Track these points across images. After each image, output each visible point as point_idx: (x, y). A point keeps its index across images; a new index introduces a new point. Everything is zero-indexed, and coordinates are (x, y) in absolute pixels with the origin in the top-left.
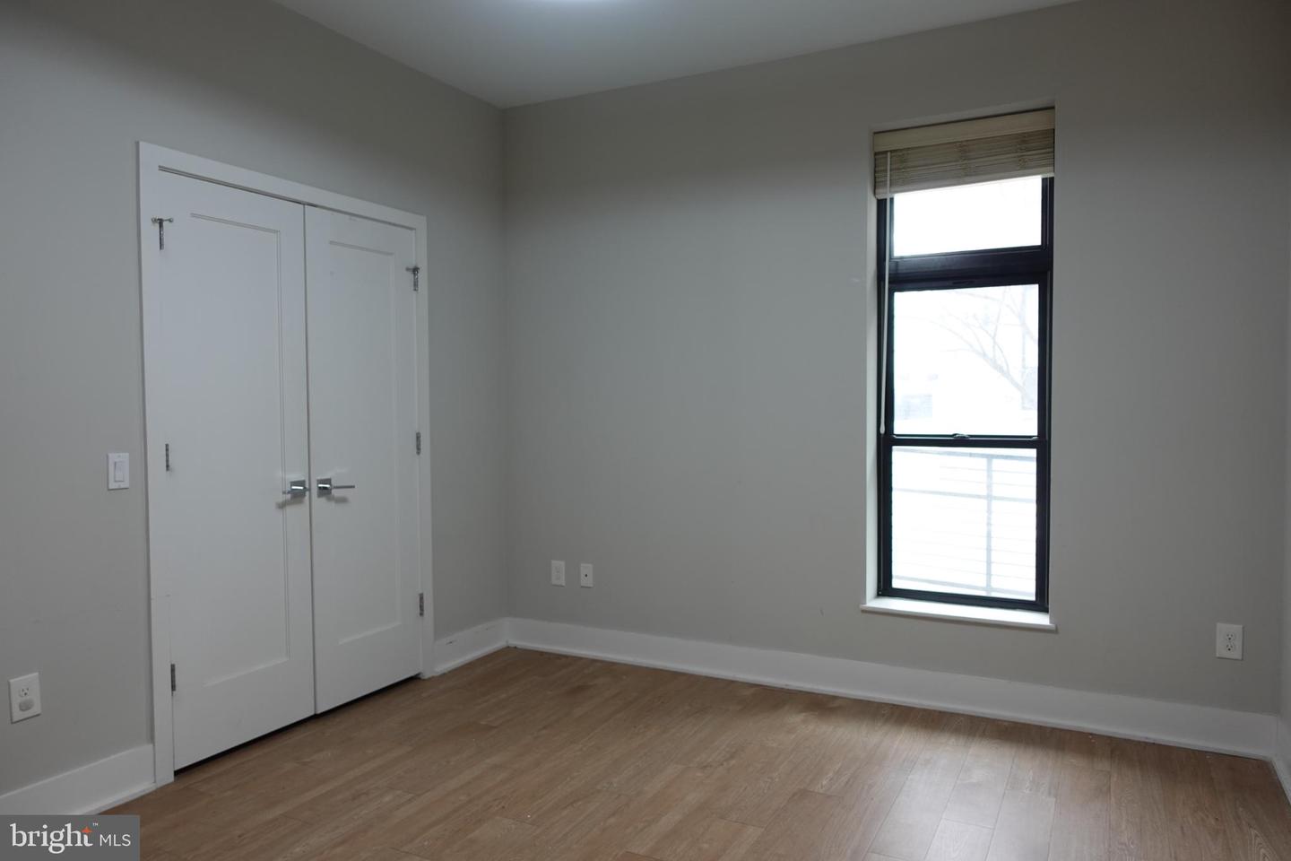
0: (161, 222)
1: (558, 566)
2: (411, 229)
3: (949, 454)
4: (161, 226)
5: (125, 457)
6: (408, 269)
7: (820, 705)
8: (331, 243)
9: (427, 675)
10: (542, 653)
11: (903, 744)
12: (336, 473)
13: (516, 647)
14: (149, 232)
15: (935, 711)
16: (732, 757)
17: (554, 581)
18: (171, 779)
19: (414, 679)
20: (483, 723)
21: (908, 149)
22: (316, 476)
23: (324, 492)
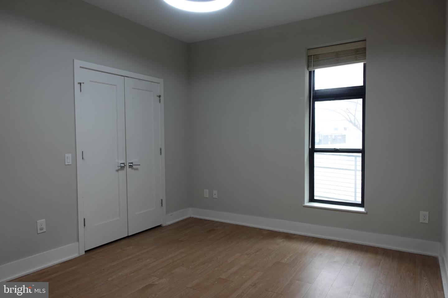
0: (80, 84)
1: (206, 191)
2: (158, 83)
3: (333, 155)
4: (81, 85)
5: (70, 155)
6: (157, 96)
7: (289, 237)
8: (133, 88)
9: (164, 225)
10: (201, 219)
11: (314, 249)
12: (134, 161)
13: (193, 217)
14: (77, 87)
15: (327, 239)
16: (257, 251)
17: (205, 196)
18: (84, 253)
19: (160, 226)
20: (180, 240)
21: (319, 54)
22: (128, 161)
23: (131, 166)
